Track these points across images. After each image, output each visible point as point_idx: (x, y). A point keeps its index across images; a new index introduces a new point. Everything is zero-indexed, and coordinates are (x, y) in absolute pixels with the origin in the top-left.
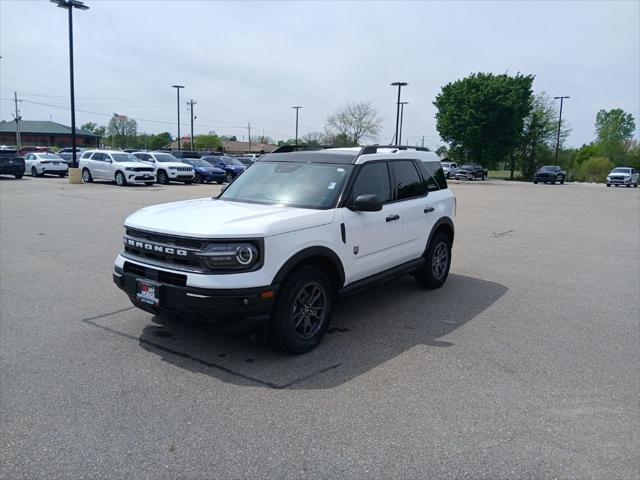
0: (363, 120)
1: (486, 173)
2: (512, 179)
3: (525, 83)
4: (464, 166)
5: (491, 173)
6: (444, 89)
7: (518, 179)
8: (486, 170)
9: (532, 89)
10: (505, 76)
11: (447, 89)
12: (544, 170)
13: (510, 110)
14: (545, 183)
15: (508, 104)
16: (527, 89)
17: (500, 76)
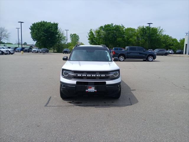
0: (3, 33)
1: (48, 51)
2: (54, 52)
3: (56, 25)
4: (42, 49)
5: (50, 51)
6: (33, 25)
7: (56, 52)
8: (48, 50)
9: (58, 27)
10: (50, 23)
11: (34, 25)
12: (65, 50)
13: (53, 33)
14: (65, 53)
15: (53, 31)
16: (57, 27)
17: (49, 22)
